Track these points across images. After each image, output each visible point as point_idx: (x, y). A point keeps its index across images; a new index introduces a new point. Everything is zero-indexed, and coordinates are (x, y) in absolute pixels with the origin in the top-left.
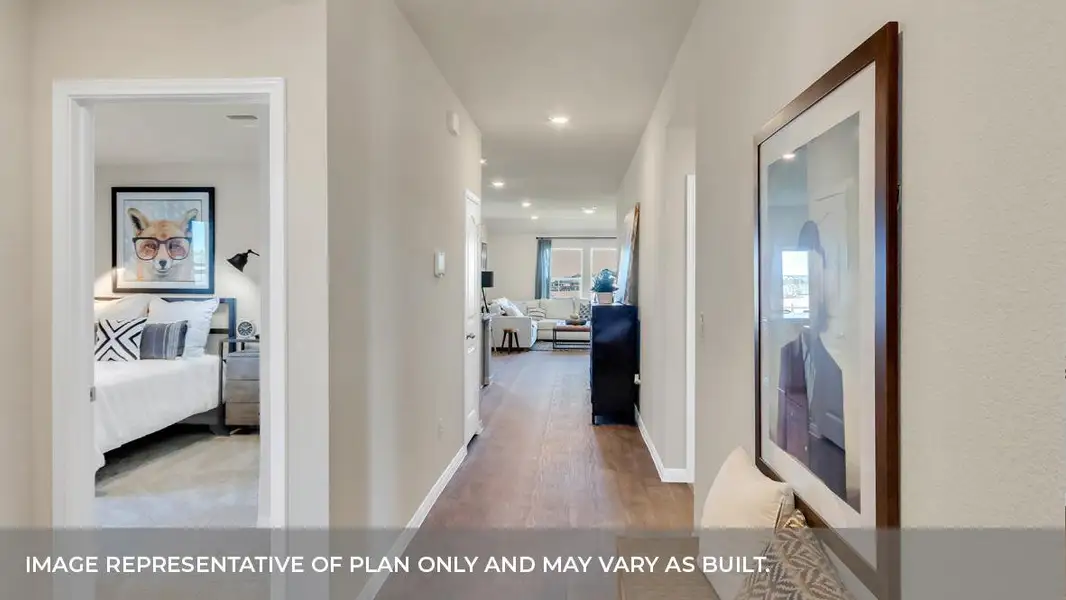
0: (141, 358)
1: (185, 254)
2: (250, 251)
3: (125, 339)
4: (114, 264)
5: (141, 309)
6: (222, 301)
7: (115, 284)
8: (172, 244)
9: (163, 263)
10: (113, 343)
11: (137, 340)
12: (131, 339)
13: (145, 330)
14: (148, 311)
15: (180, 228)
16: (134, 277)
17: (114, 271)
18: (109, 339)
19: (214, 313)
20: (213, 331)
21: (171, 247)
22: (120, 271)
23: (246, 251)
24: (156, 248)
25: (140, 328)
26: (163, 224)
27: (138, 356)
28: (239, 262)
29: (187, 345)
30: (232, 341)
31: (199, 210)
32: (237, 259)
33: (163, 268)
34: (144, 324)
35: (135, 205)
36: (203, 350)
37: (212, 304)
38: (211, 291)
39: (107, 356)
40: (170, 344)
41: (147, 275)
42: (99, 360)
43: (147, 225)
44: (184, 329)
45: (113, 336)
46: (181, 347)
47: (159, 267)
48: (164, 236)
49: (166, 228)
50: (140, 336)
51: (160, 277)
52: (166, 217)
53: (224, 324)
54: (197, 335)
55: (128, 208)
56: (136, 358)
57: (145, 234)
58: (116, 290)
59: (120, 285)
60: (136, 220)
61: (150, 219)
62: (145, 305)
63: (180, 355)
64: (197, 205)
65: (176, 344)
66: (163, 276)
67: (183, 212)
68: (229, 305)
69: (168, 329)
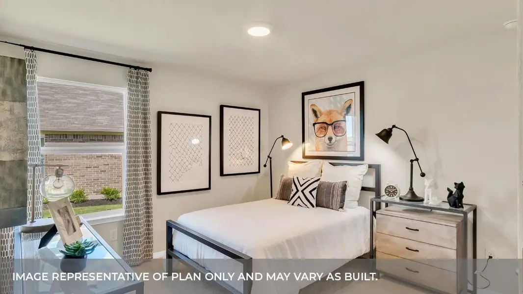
0: (317, 206)
1: (344, 132)
2: (394, 126)
3: (307, 192)
4: (303, 141)
5: (317, 171)
6: (370, 166)
7: (304, 153)
8: (335, 125)
9: (330, 139)
10: (300, 194)
11: (314, 193)
12: (310, 192)
13: (319, 186)
14: (322, 172)
15: (341, 114)
16: (314, 149)
17: (304, 144)
18: (298, 191)
19: (364, 175)
20: (363, 189)
21: (335, 128)
22: (307, 144)
23: (391, 127)
24: (326, 129)
25: (316, 185)
26: (330, 113)
27: (314, 204)
28: (385, 135)
29: (346, 200)
30: (378, 200)
31: (353, 100)
32: (384, 133)
33: (330, 143)
34: (318, 182)
35: (314, 102)
36: (357, 203)
37: (363, 169)
38: (362, 158)
39: (296, 203)
40: (335, 199)
41: (321, 147)
42: (293, 204)
43: (321, 114)
44: (344, 188)
45: (300, 189)
46: (343, 201)
47: (328, 142)
48: (331, 120)
49: (332, 115)
50: (316, 190)
51: (328, 148)
52: (332, 107)
53: (371, 183)
54: (353, 192)
55: (310, 105)
56: (313, 207)
57: (320, 120)
58: (305, 157)
59: (307, 154)
60: (315, 112)
61: (322, 110)
62: (320, 167)
63: (342, 207)
64: (352, 96)
65: (339, 199)
66: (330, 148)
67: (343, 103)
68: (376, 169)
69: (334, 186)
